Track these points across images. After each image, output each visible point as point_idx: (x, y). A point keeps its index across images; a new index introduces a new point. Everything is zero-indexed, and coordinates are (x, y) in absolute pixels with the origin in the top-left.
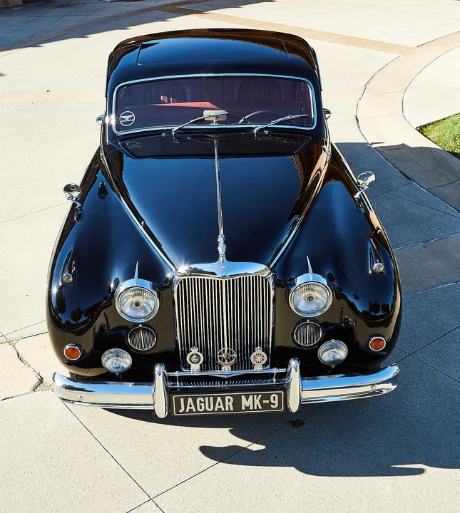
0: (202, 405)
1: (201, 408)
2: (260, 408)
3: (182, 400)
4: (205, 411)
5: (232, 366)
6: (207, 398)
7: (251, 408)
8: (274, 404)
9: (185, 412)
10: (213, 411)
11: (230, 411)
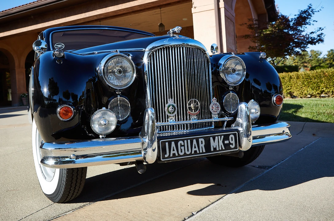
0: (183, 148)
1: (181, 152)
2: (223, 148)
3: (167, 144)
4: (185, 154)
5: (197, 115)
6: (185, 141)
7: (218, 149)
8: (232, 144)
9: (169, 157)
10: (191, 154)
11: (203, 153)
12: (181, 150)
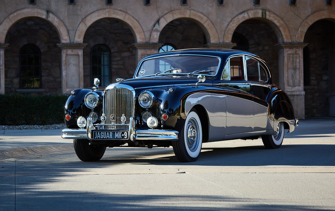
2: (121, 138)
3: (96, 133)
4: (103, 138)
6: (104, 132)
7: (118, 138)
8: (125, 136)
9: (97, 138)
10: (106, 138)
11: (111, 139)
12: (102, 136)
